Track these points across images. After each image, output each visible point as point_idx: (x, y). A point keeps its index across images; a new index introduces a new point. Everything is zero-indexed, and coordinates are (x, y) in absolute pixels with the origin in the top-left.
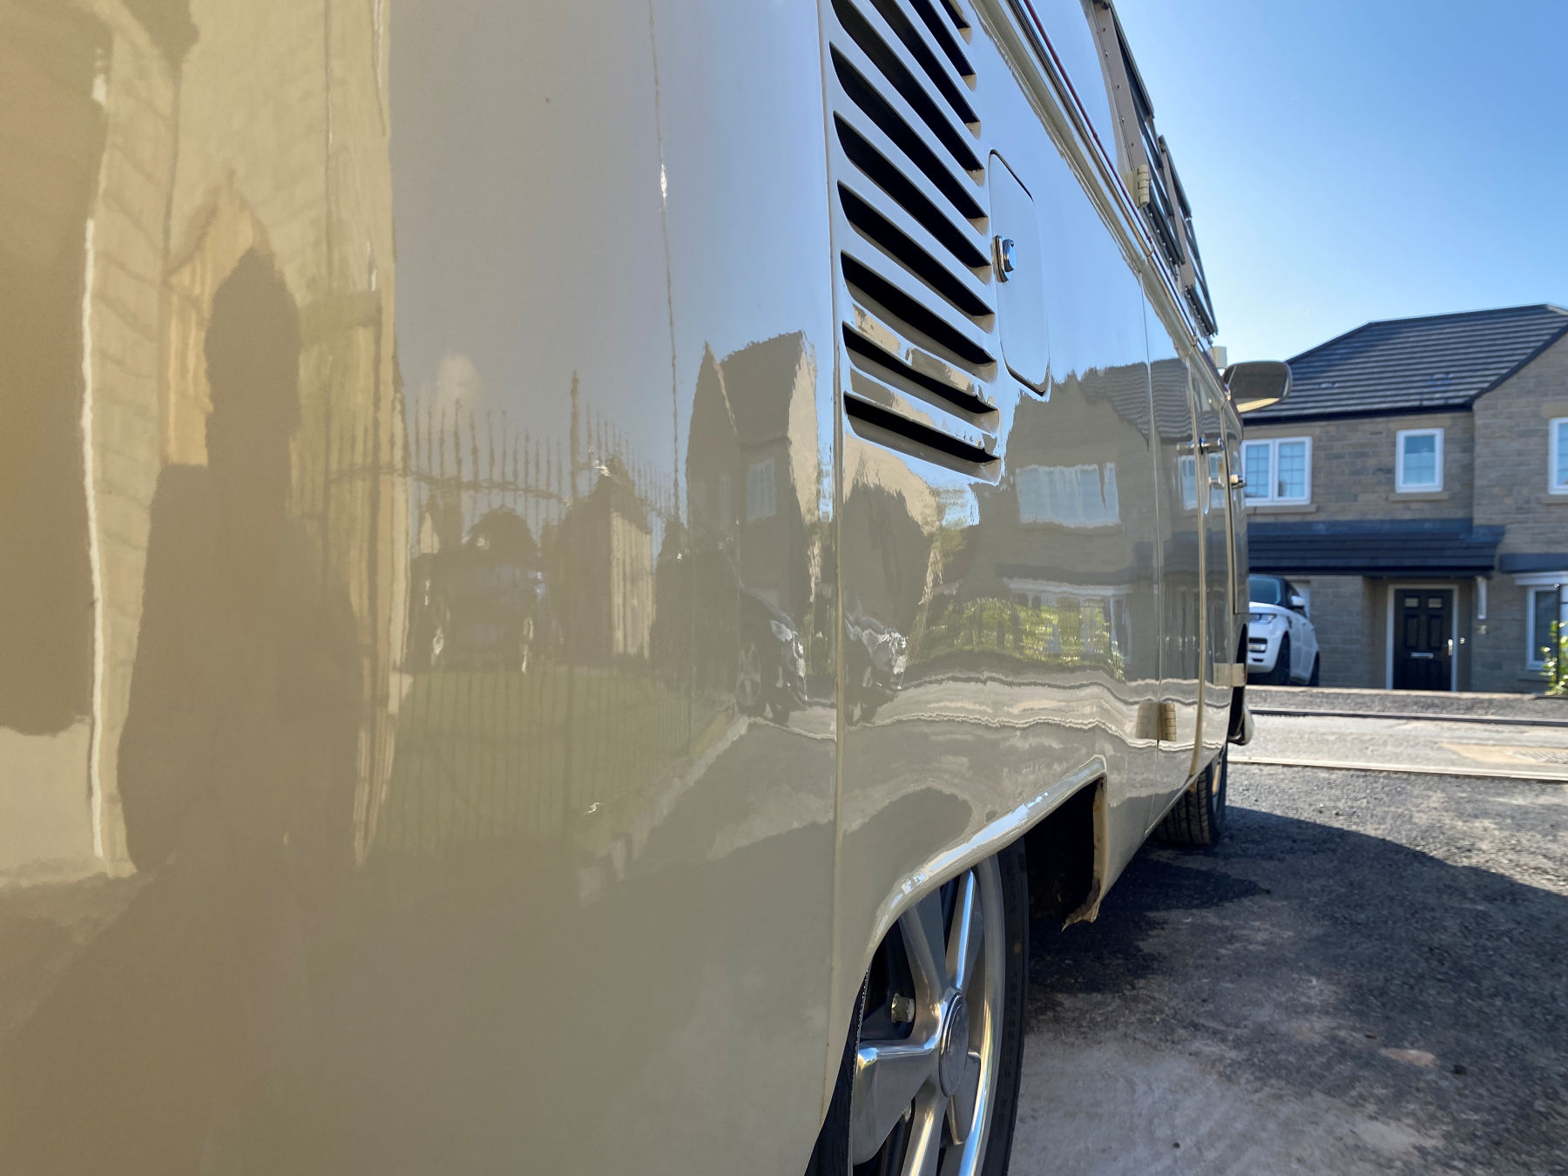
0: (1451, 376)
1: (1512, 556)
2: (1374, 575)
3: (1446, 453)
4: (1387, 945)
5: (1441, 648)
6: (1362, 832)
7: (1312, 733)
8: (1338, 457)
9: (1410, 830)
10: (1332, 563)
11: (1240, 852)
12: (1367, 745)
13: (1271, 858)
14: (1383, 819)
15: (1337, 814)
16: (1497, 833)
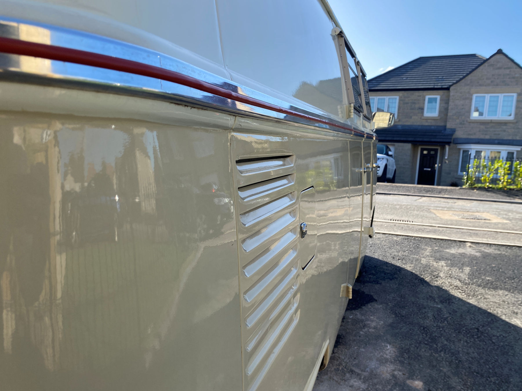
0: (444, 77)
1: (457, 139)
2: (415, 144)
3: (440, 104)
4: (411, 327)
5: (433, 168)
6: (406, 268)
7: (392, 205)
8: (407, 103)
9: (420, 267)
10: (402, 139)
11: (368, 279)
12: (408, 211)
13: (378, 283)
14: (412, 261)
15: (399, 259)
16: (445, 268)
